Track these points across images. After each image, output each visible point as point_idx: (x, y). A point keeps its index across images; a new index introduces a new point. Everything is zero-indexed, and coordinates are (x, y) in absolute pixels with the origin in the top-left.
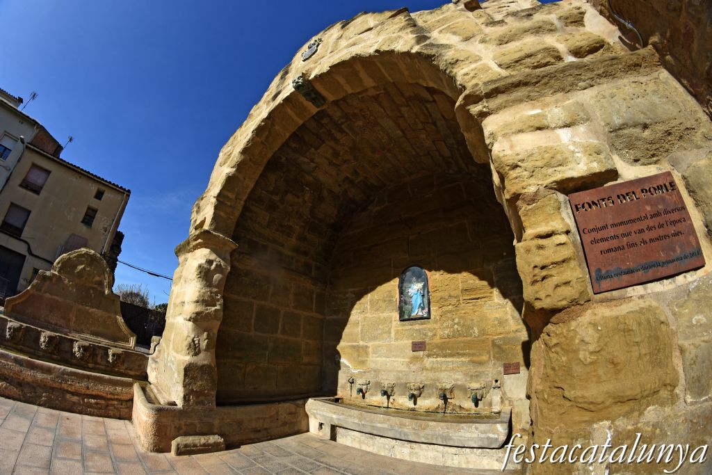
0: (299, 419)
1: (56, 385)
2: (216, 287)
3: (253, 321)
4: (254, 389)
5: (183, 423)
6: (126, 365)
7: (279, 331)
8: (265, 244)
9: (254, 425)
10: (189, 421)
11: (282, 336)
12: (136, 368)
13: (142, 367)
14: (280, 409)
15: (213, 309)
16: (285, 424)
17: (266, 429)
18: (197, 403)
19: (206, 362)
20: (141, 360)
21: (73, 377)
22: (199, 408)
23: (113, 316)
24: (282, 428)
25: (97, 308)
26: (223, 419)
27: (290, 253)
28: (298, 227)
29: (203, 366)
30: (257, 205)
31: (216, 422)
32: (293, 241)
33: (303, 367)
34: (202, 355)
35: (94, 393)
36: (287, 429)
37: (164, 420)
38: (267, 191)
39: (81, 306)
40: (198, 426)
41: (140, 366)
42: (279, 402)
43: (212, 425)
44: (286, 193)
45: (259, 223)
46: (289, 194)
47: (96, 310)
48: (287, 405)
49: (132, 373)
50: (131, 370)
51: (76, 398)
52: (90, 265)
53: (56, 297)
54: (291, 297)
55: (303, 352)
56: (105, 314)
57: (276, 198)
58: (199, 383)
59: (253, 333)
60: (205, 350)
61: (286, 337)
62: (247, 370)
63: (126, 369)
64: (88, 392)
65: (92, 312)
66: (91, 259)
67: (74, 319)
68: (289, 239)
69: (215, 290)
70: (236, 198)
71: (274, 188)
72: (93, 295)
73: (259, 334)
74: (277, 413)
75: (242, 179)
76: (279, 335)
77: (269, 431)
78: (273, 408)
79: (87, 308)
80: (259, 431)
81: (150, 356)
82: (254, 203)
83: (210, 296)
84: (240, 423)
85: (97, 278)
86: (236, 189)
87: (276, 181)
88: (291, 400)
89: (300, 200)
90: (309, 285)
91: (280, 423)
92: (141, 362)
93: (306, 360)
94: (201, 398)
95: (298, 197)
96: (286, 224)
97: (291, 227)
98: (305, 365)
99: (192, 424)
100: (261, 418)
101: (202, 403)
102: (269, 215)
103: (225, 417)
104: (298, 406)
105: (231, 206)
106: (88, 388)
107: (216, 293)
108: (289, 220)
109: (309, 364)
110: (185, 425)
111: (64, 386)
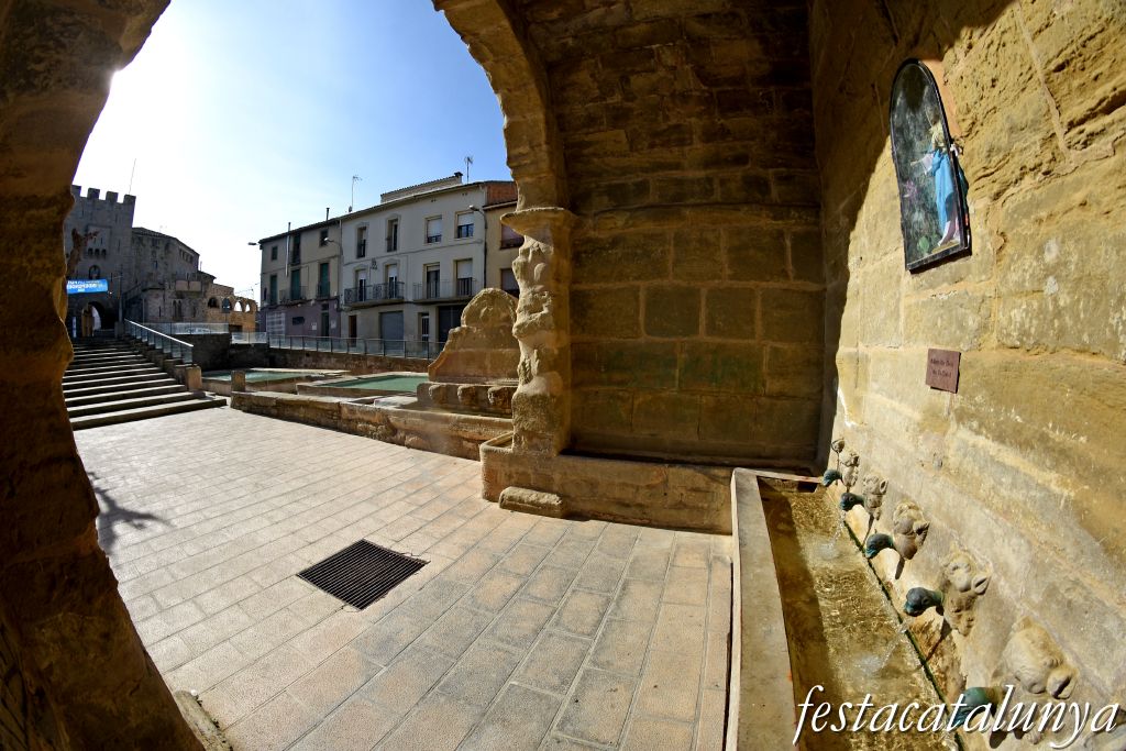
0: (714, 506)
2: (539, 283)
3: (641, 318)
4: (652, 435)
5: (513, 469)
7: (702, 328)
8: (640, 179)
9: (617, 493)
10: (521, 469)
11: (709, 339)
14: (671, 476)
15: (539, 315)
16: (680, 506)
17: (640, 505)
18: (531, 447)
19: (538, 392)
22: (533, 453)
24: (673, 512)
26: (565, 474)
27: (701, 174)
28: (693, 120)
29: (535, 396)
30: (591, 130)
31: (557, 477)
32: (698, 149)
33: (764, 400)
34: (534, 382)
36: (684, 516)
37: (493, 464)
38: (592, 100)
40: (532, 476)
42: (673, 463)
43: (550, 479)
44: (625, 79)
45: (613, 154)
46: (633, 78)
48: (686, 472)
52: (492, 304)
53: (471, 350)
54: (723, 256)
55: (765, 369)
57: (617, 98)
58: (531, 420)
59: (644, 339)
60: (538, 374)
61: (718, 340)
62: (636, 402)
66: (492, 297)
67: (489, 365)
68: (687, 149)
69: (539, 287)
70: (532, 148)
71: (599, 88)
73: (657, 339)
74: (666, 482)
75: (522, 119)
76: (703, 336)
77: (647, 511)
78: (654, 474)
80: (628, 506)
82: (585, 130)
83: (533, 299)
84: (593, 485)
85: (504, 315)
86: (525, 137)
87: (592, 76)
88: (696, 464)
89: (662, 72)
90: (766, 222)
91: (670, 501)
93: (773, 386)
94: (535, 440)
95: (653, 71)
96: (664, 127)
97: (677, 127)
98: (770, 396)
99: (524, 473)
100: (632, 486)
101: (536, 447)
102: (622, 131)
103: (568, 471)
104: (714, 479)
105: (532, 163)
107: (541, 292)
108: (667, 118)
109: (780, 395)
110: (517, 473)
111: (460, 433)
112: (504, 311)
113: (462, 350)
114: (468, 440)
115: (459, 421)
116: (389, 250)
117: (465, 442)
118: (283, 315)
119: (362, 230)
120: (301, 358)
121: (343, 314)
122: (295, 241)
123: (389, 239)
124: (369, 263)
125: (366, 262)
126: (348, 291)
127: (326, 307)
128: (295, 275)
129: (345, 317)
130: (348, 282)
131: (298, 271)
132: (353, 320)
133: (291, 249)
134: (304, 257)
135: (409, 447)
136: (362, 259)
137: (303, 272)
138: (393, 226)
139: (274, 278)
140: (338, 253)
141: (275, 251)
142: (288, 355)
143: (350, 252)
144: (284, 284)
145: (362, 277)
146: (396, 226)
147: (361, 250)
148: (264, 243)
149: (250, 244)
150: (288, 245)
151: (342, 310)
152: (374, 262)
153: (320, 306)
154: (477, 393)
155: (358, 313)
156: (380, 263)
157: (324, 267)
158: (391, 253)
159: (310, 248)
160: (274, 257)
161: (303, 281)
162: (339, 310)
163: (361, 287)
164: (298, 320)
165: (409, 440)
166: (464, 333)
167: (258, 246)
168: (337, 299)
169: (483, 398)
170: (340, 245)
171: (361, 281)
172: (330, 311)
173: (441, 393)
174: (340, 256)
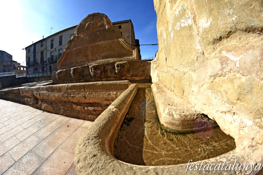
1: (66, 99)
6: (131, 73)
12: (141, 73)
13: (146, 72)
20: (144, 66)
21: (74, 90)
23: (115, 40)
25: (104, 40)
35: (91, 101)
39: (93, 44)
41: (143, 71)
47: (103, 42)
49: (137, 78)
50: (136, 76)
51: (79, 107)
52: (93, 20)
53: (79, 47)
56: (110, 41)
63: (132, 76)
64: (87, 101)
65: (101, 44)
67: (90, 54)
72: (99, 34)
79: (97, 43)
81: (151, 61)
85: (100, 24)
92: (144, 68)
106: (85, 97)
111: (70, 99)
112: (100, 22)
113: (75, 48)
114: (76, 104)
115: (68, 88)
116: (60, 45)
117: (74, 106)
118: (32, 68)
119: (52, 40)
120: (35, 79)
121: (48, 65)
122: (34, 47)
123: (60, 42)
124: (54, 50)
125: (53, 49)
126: (49, 58)
127: (43, 64)
128: (35, 56)
129: (48, 66)
130: (49, 56)
131: (35, 55)
132: (50, 67)
133: (33, 49)
134: (37, 51)
135: (44, 110)
136: (52, 49)
137: (37, 55)
138: (61, 38)
139: (29, 58)
140: (46, 48)
141: (29, 50)
142: (31, 79)
143: (49, 48)
144: (32, 59)
145: (52, 54)
146: (62, 38)
147: (52, 46)
148: (26, 48)
149: (23, 49)
150: (32, 48)
151: (47, 65)
152: (55, 49)
153: (41, 64)
154: (82, 71)
155: (52, 65)
156: (57, 49)
157: (42, 53)
158: (60, 46)
159: (38, 48)
160: (29, 52)
161: (37, 58)
162: (46, 65)
163: (52, 57)
164: (36, 69)
165: (44, 106)
166: (76, 39)
167: (25, 49)
168: (46, 61)
169: (87, 73)
170: (46, 45)
171: (52, 55)
172: (44, 65)
173: (62, 74)
174: (46, 49)
